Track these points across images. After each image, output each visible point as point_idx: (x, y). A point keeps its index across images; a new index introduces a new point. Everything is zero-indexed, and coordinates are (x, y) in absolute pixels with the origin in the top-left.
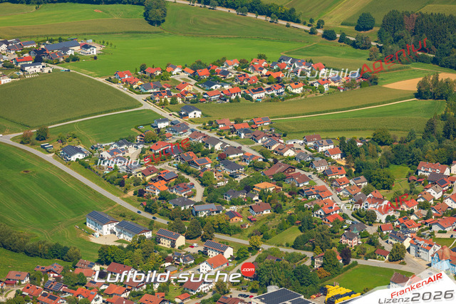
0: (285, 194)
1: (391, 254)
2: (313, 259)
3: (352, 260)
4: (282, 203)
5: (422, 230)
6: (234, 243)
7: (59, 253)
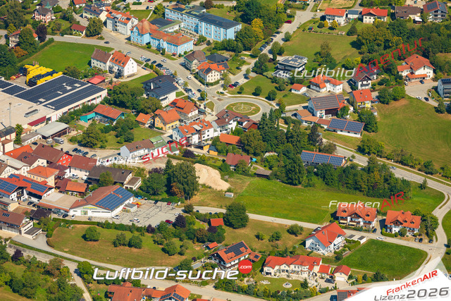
1: (88, 29)
2: (7, 37)
3: (48, 37)
5: (116, 2)
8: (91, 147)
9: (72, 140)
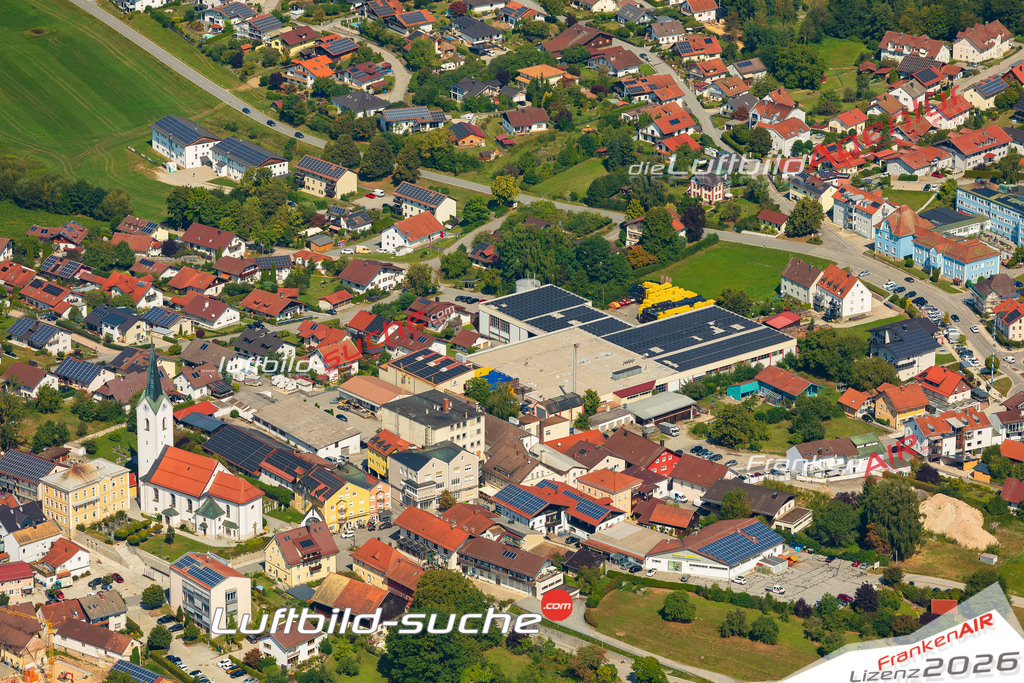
0: (583, 90)
1: (791, 220)
2: (623, 226)
3: (707, 232)
4: (573, 110)
5: (866, 174)
6: (462, 191)
7: (86, 202)
8: (731, 446)
9: (697, 431)
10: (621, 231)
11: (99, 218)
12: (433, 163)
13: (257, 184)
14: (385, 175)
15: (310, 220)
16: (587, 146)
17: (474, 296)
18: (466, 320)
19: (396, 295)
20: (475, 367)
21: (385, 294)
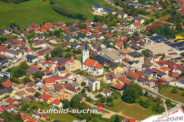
0: (169, 2)
4: (167, 5)
6: (145, 18)
9: (182, 61)
10: (173, 26)
11: (82, 20)
12: (141, 13)
13: (110, 15)
14: (132, 15)
15: (118, 22)
16: (168, 12)
17: (145, 36)
18: (144, 40)
19: (132, 35)
20: (144, 48)
21: (130, 35)
